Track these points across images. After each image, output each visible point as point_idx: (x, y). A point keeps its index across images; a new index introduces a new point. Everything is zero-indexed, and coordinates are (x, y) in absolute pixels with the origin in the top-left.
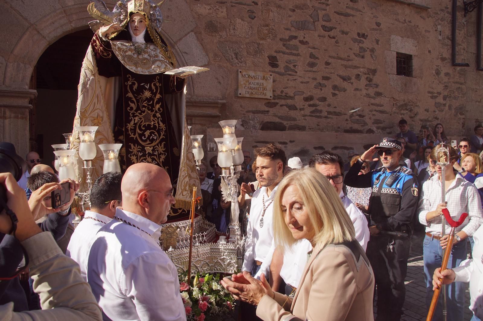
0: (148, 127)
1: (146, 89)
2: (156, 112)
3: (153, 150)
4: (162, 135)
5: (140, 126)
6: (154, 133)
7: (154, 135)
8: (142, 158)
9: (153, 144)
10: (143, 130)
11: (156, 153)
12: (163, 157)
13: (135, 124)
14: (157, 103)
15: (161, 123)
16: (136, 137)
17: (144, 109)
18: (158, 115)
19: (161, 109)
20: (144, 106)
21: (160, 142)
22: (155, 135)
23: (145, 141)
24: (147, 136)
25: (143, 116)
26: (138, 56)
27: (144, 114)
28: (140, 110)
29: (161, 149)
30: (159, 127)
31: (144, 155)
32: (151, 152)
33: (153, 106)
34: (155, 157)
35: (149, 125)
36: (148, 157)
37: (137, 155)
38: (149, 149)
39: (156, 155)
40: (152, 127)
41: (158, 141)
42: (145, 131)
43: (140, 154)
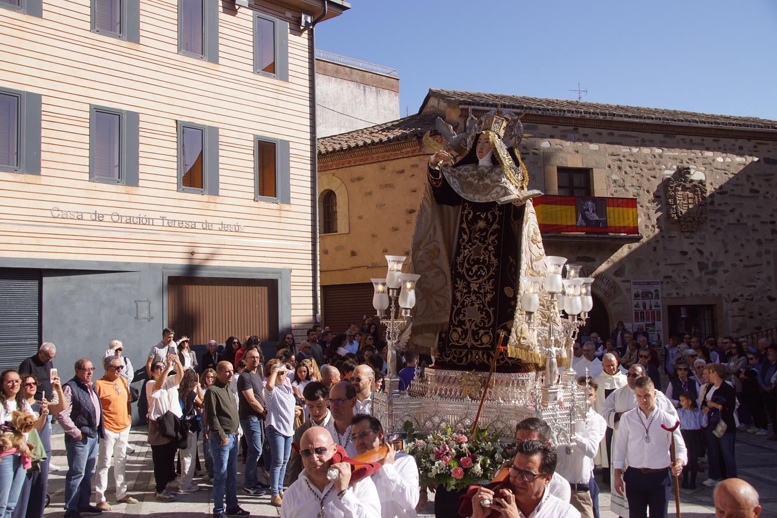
0: (477, 261)
1: (481, 218)
2: (489, 244)
3: (479, 288)
4: (491, 271)
5: (469, 259)
6: (482, 268)
7: (481, 271)
8: (466, 296)
9: (480, 281)
10: (471, 264)
11: (482, 291)
12: (489, 296)
13: (464, 257)
14: (492, 234)
15: (492, 257)
16: (463, 273)
17: (475, 241)
18: (491, 248)
19: (496, 241)
20: (476, 238)
21: (489, 279)
22: (484, 271)
23: (471, 277)
24: (474, 271)
25: (473, 249)
26: (478, 182)
27: (474, 247)
28: (471, 242)
29: (488, 287)
30: (489, 261)
31: (469, 292)
32: (476, 289)
33: (485, 237)
34: (480, 296)
35: (479, 259)
36: (473, 294)
37: (461, 292)
38: (474, 287)
39: (481, 293)
40: (481, 261)
41: (486, 278)
42: (473, 266)
43: (465, 291)
